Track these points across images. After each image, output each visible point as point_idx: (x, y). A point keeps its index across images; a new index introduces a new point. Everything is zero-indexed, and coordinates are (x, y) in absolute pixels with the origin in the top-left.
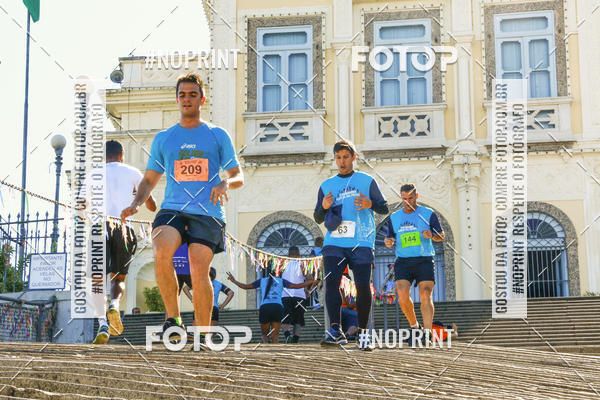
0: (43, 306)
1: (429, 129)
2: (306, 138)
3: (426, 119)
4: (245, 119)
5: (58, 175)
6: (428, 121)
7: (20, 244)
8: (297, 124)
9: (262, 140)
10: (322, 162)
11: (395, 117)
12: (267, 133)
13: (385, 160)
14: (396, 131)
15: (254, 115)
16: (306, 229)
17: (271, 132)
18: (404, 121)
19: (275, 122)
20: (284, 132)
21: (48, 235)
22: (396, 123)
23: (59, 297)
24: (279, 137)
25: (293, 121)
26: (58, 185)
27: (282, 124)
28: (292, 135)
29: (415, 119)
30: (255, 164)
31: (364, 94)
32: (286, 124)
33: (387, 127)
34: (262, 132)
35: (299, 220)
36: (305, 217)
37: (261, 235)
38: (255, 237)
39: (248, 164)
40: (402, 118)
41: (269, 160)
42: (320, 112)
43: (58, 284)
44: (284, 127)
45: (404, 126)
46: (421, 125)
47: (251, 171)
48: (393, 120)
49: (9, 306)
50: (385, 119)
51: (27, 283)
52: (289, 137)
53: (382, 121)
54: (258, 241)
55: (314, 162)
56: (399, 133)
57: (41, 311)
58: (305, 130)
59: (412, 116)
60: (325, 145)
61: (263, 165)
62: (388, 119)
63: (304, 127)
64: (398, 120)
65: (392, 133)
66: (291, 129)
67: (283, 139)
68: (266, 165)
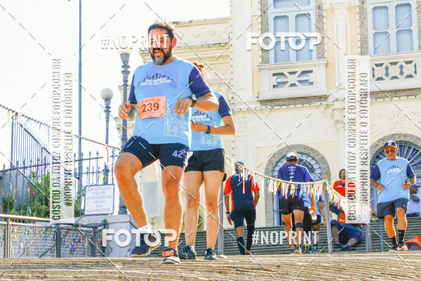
0: (96, 228)
1: (415, 72)
2: (312, 83)
3: (413, 64)
4: (260, 70)
5: (107, 121)
6: (415, 66)
7: (79, 179)
8: (304, 72)
9: (274, 86)
10: (326, 103)
11: (386, 63)
12: (279, 80)
13: (378, 100)
14: (387, 74)
15: (267, 66)
16: (313, 159)
17: (282, 80)
18: (394, 66)
19: (285, 72)
20: (293, 79)
21: (101, 170)
22: (387, 68)
23: (109, 221)
24: (289, 84)
25: (300, 70)
26: (107, 129)
27: (291, 73)
28: (299, 81)
29: (404, 64)
30: (269, 107)
31: (359, 45)
32: (295, 73)
33: (380, 72)
34: (275, 80)
35: (307, 152)
36: (312, 149)
37: (276, 166)
38: (271, 168)
39: (263, 107)
40: (392, 64)
41: (281, 103)
42: (323, 62)
43: (108, 210)
44: (293, 75)
45: (394, 71)
46: (408, 69)
47: (266, 113)
48: (384, 66)
49: (68, 229)
50: (377, 65)
51: (83, 210)
52: (297, 83)
53: (375, 67)
54: (273, 170)
55: (319, 103)
56: (390, 76)
57: (95, 233)
58: (310, 77)
59: (401, 62)
60: (328, 88)
61: (276, 107)
62: (381, 65)
63: (309, 74)
64: (389, 66)
65: (384, 77)
66: (299, 76)
67: (292, 85)
68: (279, 107)
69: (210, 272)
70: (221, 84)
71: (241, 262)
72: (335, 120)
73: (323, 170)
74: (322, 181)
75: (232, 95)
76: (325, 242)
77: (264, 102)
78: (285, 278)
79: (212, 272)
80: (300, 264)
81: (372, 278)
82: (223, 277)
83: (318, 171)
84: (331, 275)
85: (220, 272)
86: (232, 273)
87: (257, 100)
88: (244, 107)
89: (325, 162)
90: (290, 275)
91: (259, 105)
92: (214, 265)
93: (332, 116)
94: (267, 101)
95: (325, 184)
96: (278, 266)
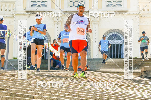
2: (46, 6)
3: (83, 2)
9: (32, 6)
12: (34, 4)
17: (35, 4)
18: (76, 2)
19: (36, 1)
20: (39, 4)
22: (74, 3)
24: (37, 6)
25: (42, 1)
28: (41, 5)
30: (29, 14)
32: (40, 1)
33: (71, 4)
34: (32, 4)
39: (27, 14)
40: (76, 1)
41: (34, 12)
44: (39, 2)
45: (77, 4)
47: (28, 16)
48: (73, 2)
50: (71, 1)
53: (70, 2)
56: (75, 6)
58: (46, 4)
59: (79, 1)
60: (52, 8)
61: (32, 14)
62: (72, 1)
63: (45, 2)
64: (75, 2)
65: (73, 6)
66: (41, 3)
67: (39, 6)
68: (33, 14)
69: (1, 75)
70: (11, 3)
71: (14, 73)
72: (54, 21)
73: (48, 39)
74: (48, 43)
75: (15, 8)
76: (47, 66)
77: (27, 12)
78: (31, 79)
79: (2, 76)
80: (37, 74)
81: (63, 80)
82: (6, 78)
83: (46, 40)
84: (48, 78)
85: (5, 76)
86: (10, 77)
87: (25, 10)
88: (19, 13)
89: (49, 36)
90: (33, 78)
91: (25, 13)
92: (3, 73)
93: (53, 19)
94: (28, 11)
95: (48, 45)
96: (28, 75)
